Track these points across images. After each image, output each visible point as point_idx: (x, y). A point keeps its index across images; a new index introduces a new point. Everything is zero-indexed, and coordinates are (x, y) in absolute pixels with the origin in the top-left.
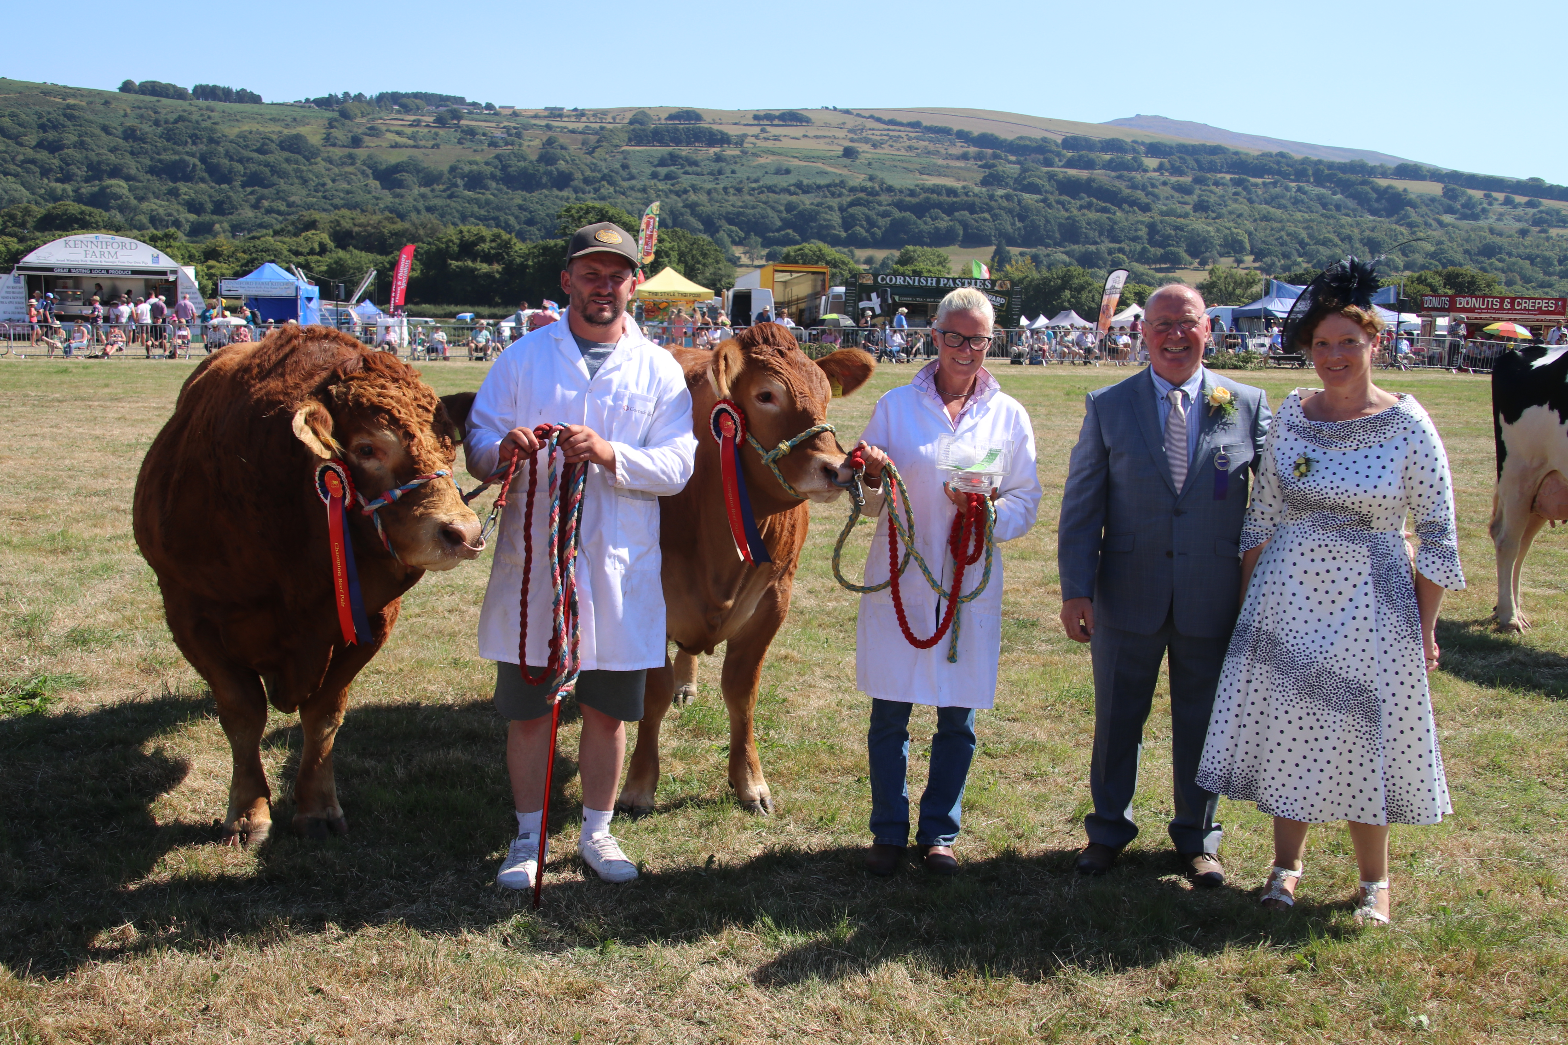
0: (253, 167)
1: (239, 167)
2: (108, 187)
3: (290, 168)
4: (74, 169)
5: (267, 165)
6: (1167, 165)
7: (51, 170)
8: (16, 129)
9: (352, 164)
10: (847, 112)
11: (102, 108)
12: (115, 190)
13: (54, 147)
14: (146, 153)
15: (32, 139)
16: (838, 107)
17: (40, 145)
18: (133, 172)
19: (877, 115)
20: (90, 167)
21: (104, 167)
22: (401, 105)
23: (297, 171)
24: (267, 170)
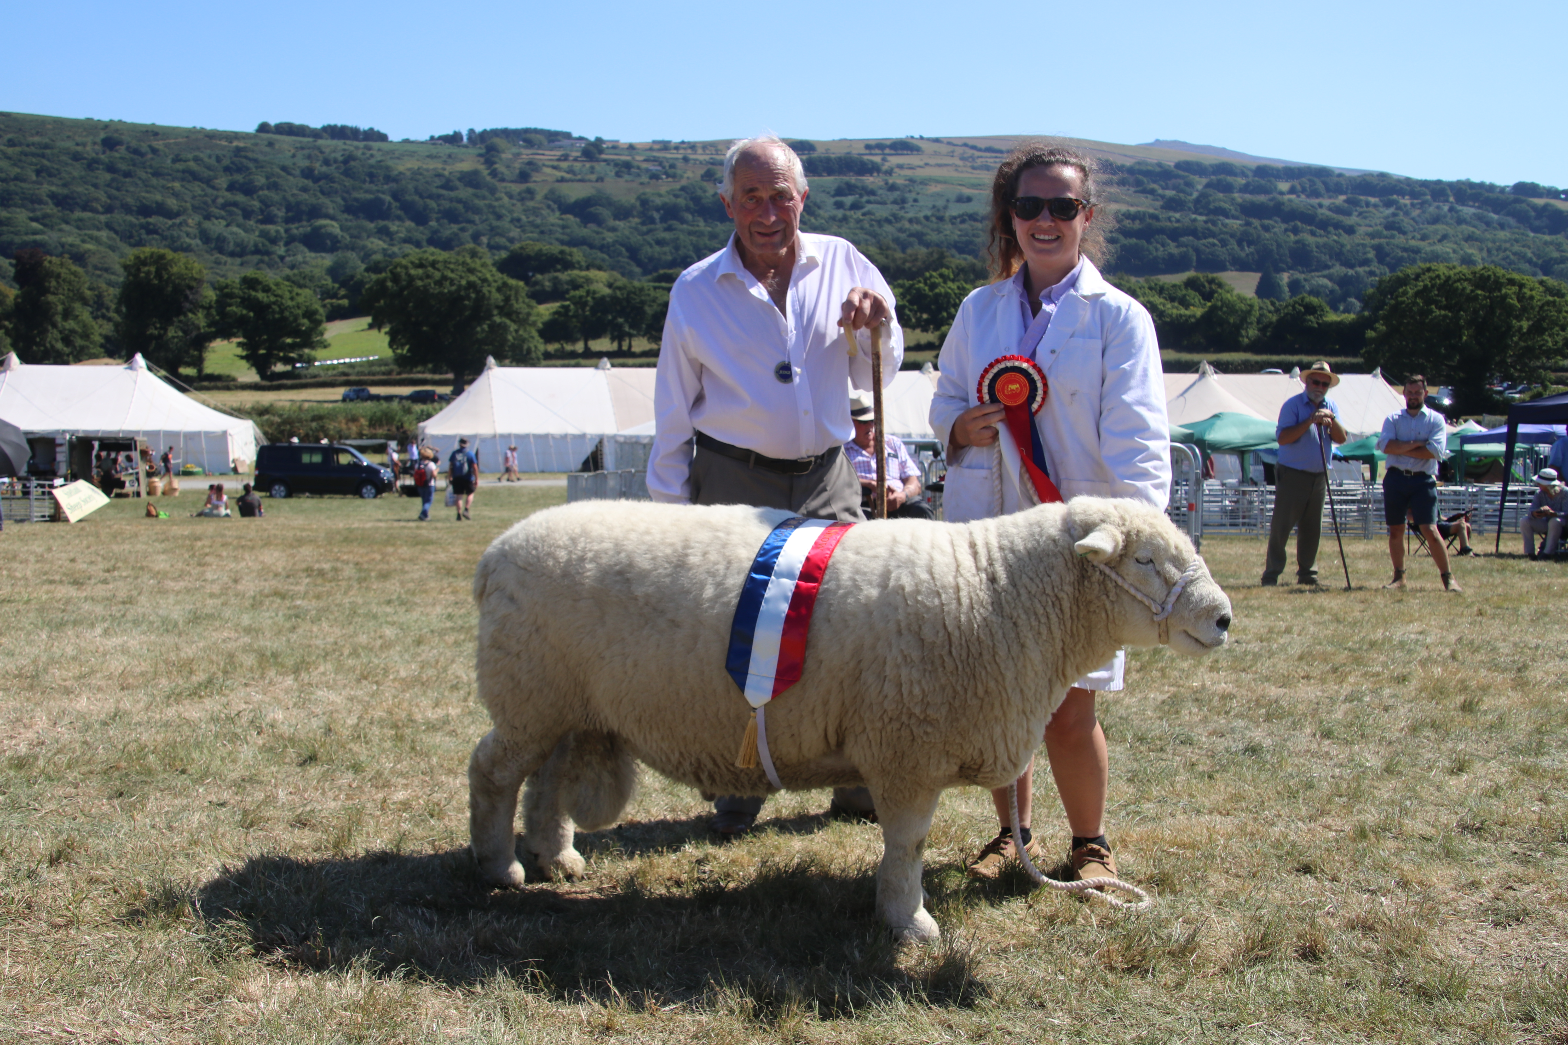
0: (446, 205)
1: (433, 204)
2: (321, 227)
3: (480, 203)
4: (274, 210)
5: (459, 201)
6: (1299, 187)
7: (253, 212)
8: (206, 173)
9: (532, 199)
10: (937, 140)
11: (267, 149)
12: (330, 230)
13: (249, 190)
14: (336, 192)
15: (223, 181)
16: (925, 136)
17: (231, 188)
18: (331, 211)
19: (971, 143)
20: (289, 208)
21: (304, 208)
22: (525, 140)
23: (490, 206)
24: (460, 206)
